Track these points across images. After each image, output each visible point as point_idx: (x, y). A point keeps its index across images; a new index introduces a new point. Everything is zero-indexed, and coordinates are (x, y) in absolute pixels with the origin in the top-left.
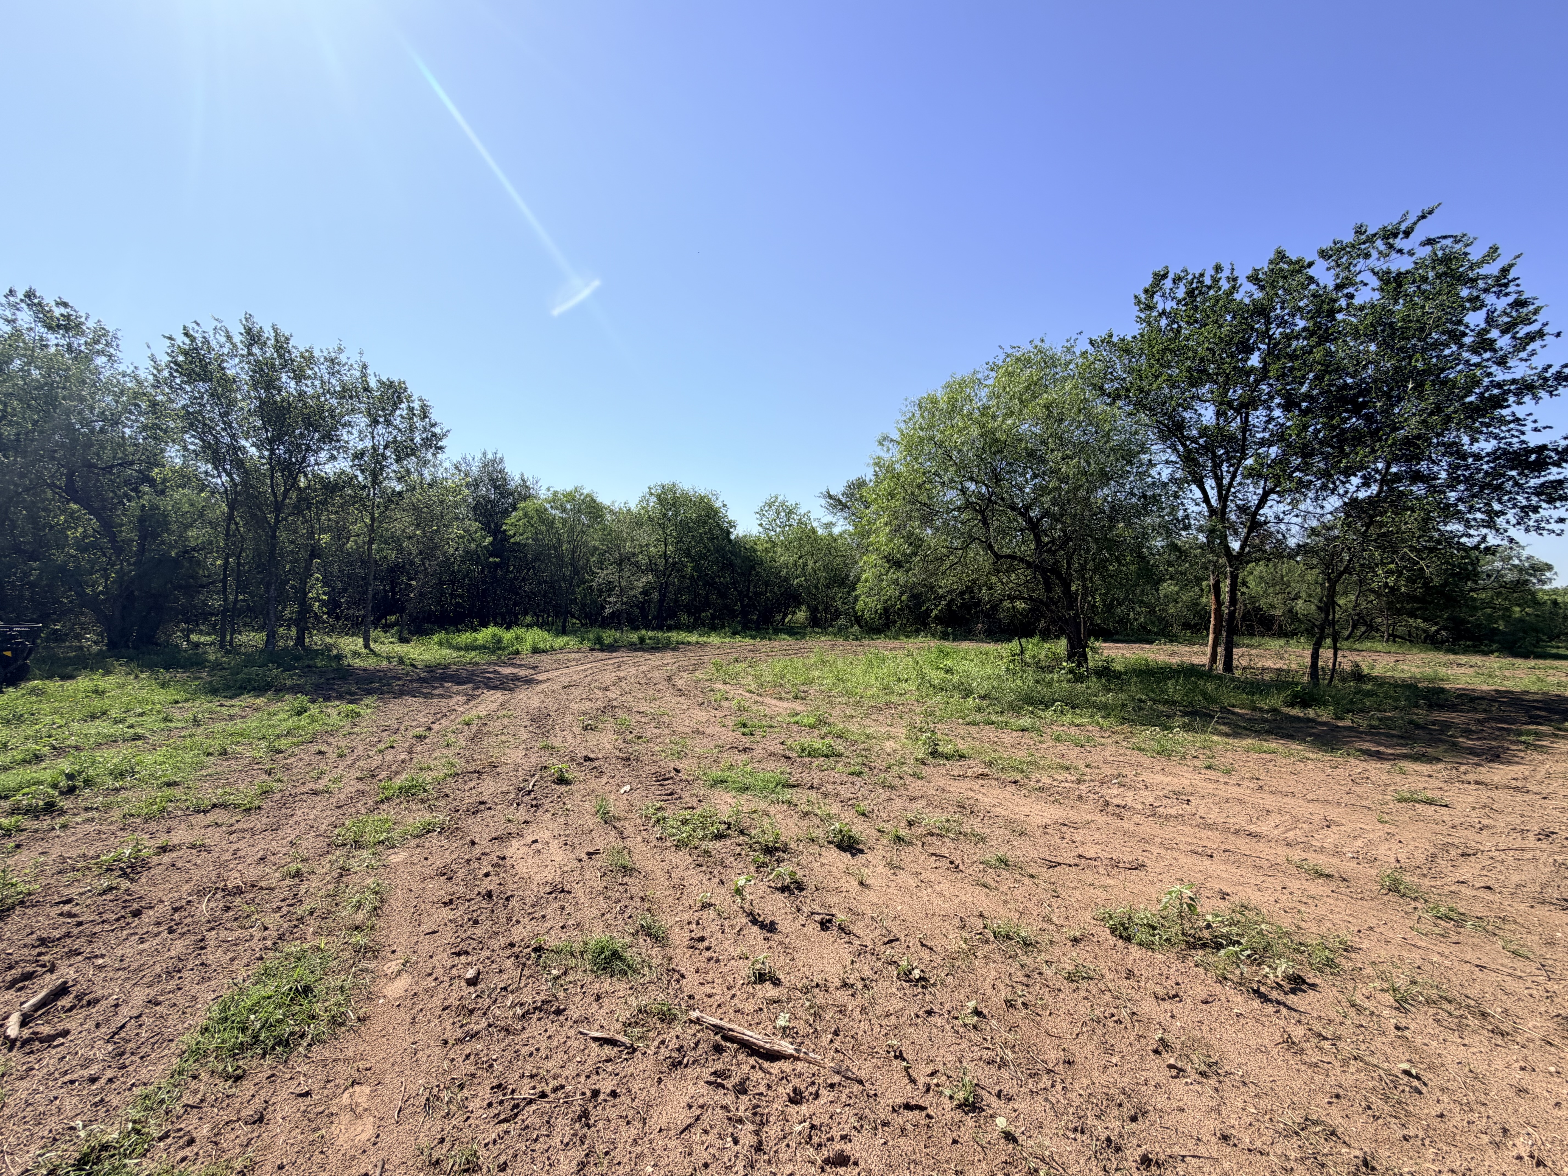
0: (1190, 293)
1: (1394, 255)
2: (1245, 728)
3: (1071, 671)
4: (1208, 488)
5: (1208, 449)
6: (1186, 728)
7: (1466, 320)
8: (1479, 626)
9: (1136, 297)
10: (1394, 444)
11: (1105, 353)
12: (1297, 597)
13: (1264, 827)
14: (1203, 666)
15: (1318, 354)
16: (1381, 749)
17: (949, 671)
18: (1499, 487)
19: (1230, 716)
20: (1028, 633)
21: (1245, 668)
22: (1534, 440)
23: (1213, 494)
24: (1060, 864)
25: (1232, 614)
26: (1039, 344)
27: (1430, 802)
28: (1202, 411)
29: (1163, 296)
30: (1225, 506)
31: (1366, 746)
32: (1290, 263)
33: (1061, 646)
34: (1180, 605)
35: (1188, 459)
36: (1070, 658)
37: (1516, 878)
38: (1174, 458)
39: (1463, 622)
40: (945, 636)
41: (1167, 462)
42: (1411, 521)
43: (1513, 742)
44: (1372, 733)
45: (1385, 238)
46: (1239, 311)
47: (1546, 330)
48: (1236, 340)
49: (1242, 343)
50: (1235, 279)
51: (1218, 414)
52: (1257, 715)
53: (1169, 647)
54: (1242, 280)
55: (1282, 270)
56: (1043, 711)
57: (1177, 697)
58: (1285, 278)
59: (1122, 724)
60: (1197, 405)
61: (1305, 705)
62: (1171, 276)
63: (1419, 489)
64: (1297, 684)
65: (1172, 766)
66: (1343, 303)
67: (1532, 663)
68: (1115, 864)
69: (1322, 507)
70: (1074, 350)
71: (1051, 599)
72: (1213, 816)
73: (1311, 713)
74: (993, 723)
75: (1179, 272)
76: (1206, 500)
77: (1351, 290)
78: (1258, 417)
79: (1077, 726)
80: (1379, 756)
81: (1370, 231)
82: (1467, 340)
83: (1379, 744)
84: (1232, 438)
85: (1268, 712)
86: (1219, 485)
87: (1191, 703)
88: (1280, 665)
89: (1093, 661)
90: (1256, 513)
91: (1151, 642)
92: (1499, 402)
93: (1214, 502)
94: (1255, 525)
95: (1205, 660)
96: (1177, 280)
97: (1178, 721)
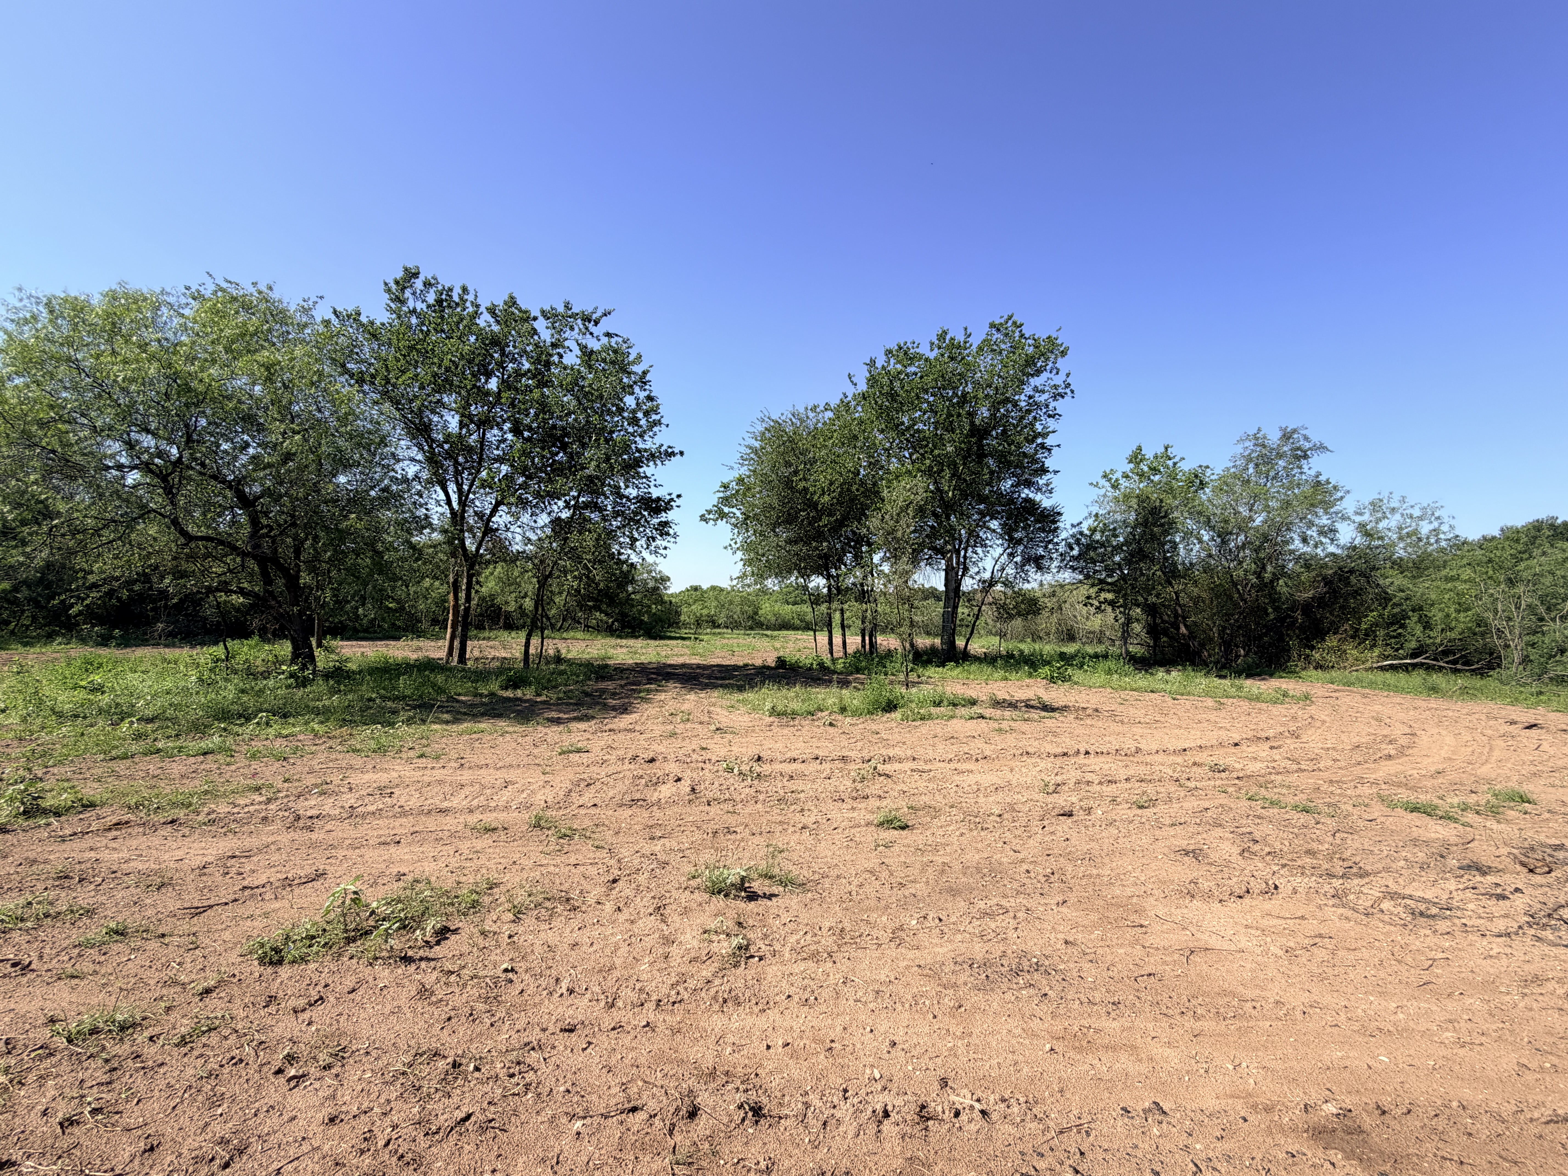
0: (439, 302)
1: (588, 336)
2: (465, 714)
3: (292, 675)
4: (450, 491)
5: (449, 455)
6: (409, 721)
7: (625, 399)
8: (634, 618)
9: (386, 284)
10: (581, 479)
11: (351, 330)
12: (526, 596)
13: (455, 802)
14: (441, 659)
15: (536, 394)
16: (561, 715)
17: (98, 689)
18: (638, 521)
19: (455, 704)
20: (243, 633)
21: (477, 659)
22: (655, 493)
23: (454, 498)
24: (211, 907)
25: (467, 610)
26: (265, 290)
27: (579, 751)
28: (449, 418)
29: (414, 294)
30: (464, 511)
31: (554, 715)
32: (520, 310)
33: (285, 648)
34: (429, 601)
35: (432, 460)
36: (293, 661)
37: (611, 794)
38: (420, 457)
39: (627, 615)
40: (104, 641)
41: (413, 460)
42: (589, 540)
43: (636, 698)
44: (559, 704)
45: (583, 320)
46: (480, 334)
47: (663, 421)
48: (477, 361)
49: (483, 366)
50: (478, 306)
51: (462, 425)
52: (477, 700)
53: (415, 643)
54: (482, 309)
55: (513, 313)
56: (241, 725)
57: (408, 692)
58: (516, 321)
59: (341, 727)
60: (445, 412)
61: (516, 687)
62: (422, 277)
63: (595, 516)
64: (510, 669)
65: (385, 762)
66: (556, 358)
67: (657, 642)
68: (288, 883)
69: (535, 522)
70: (314, 313)
71: (271, 593)
72: (414, 802)
73: (519, 693)
74: (158, 751)
75: (429, 277)
76: (449, 502)
77: (561, 351)
78: (493, 435)
79: (286, 736)
80: (558, 721)
81: (575, 310)
82: (626, 414)
83: (560, 711)
84: (470, 450)
85: (486, 696)
86: (460, 491)
87: (421, 696)
88: (504, 654)
89: (323, 661)
90: (489, 520)
91: (397, 638)
92: (638, 463)
93: (455, 505)
94: (488, 531)
95: (442, 654)
96: (427, 284)
97: (403, 716)
